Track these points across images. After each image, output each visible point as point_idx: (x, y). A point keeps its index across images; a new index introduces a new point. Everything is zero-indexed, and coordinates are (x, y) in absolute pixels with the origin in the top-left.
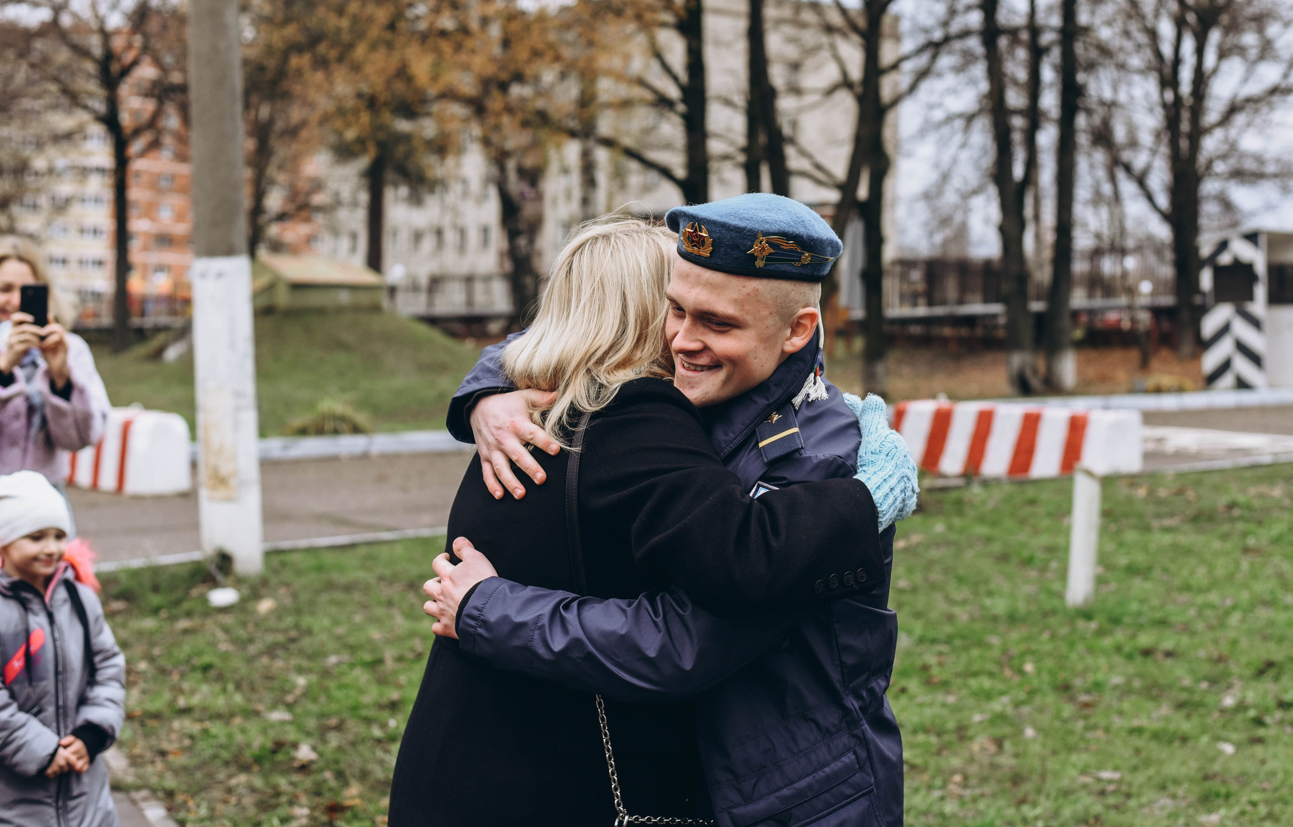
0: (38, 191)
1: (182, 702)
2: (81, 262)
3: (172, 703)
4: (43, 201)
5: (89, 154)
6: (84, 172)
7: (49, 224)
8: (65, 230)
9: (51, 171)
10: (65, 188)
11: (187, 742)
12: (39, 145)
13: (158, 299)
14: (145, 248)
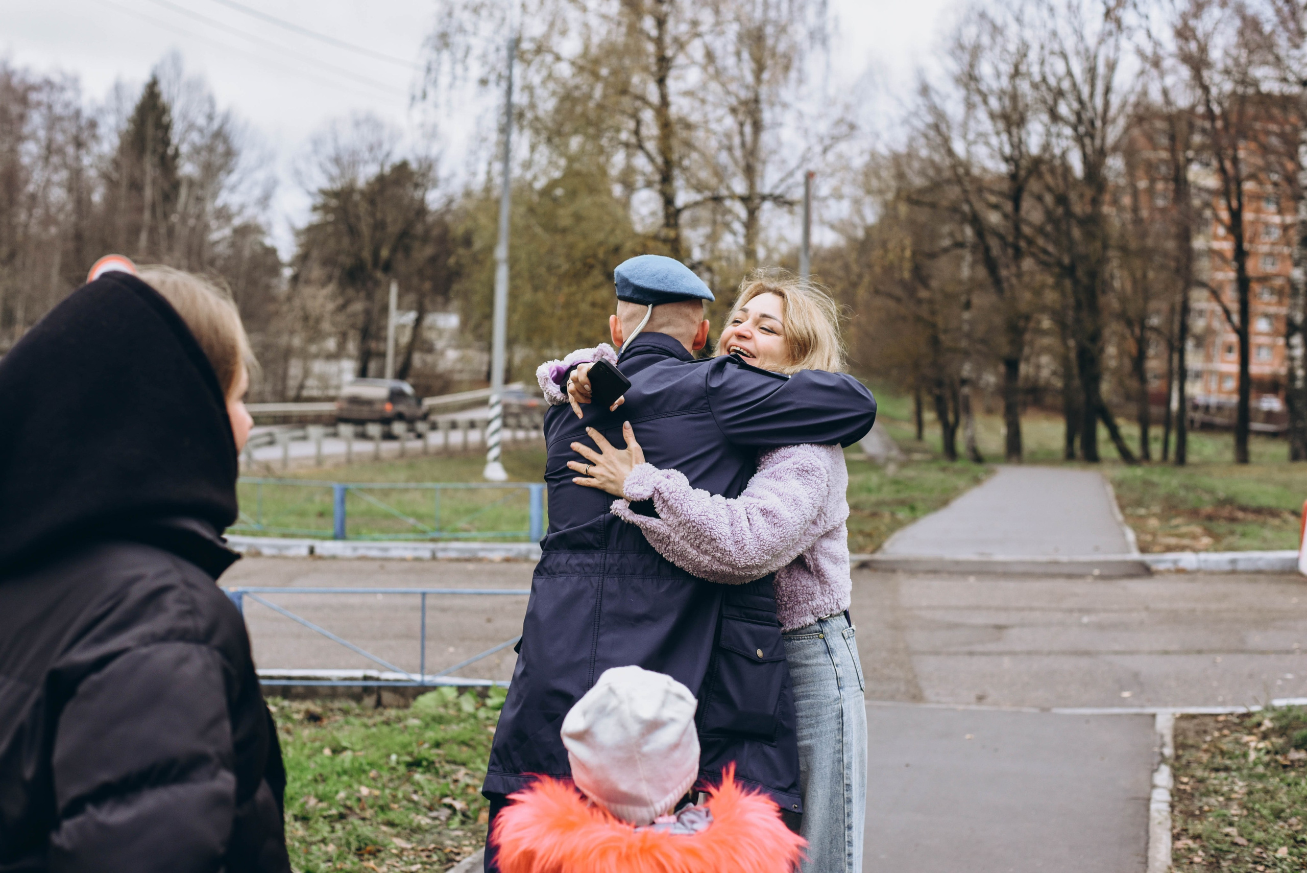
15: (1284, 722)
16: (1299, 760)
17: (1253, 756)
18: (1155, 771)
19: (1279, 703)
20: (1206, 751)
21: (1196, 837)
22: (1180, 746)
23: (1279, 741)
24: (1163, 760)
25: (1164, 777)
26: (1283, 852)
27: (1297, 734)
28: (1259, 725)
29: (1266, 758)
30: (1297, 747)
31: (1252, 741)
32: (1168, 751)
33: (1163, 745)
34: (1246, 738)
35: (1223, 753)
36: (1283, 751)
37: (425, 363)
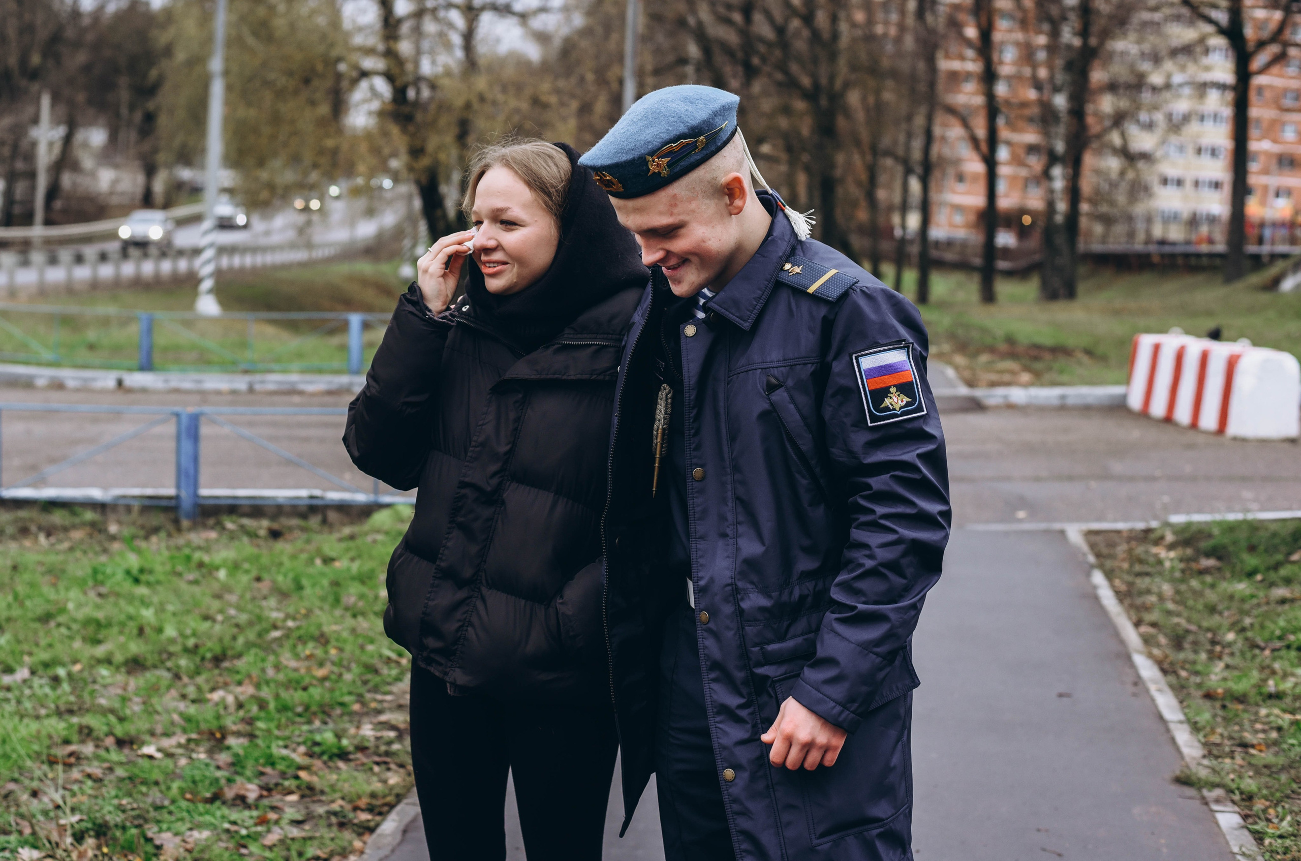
0: (1155, 108)
1: (1271, 686)
2: (1197, 184)
3: (1259, 686)
4: (1159, 117)
5: (1208, 69)
6: (1202, 88)
7: (1163, 142)
8: (1181, 149)
9: (1168, 86)
10: (1181, 106)
11: (1274, 735)
12: (1156, 59)
13: (1275, 225)
14: (1266, 172)
15: (1187, 535)
16: (1212, 567)
17: (1167, 564)
18: (1088, 575)
19: (1178, 519)
20: (1123, 560)
21: (1154, 625)
22: (1098, 555)
23: (1189, 551)
24: (1092, 567)
25: (1098, 578)
26: (1231, 636)
27: (1204, 545)
28: (1162, 538)
29: (1182, 566)
30: (1208, 555)
31: (1162, 553)
32: (1091, 559)
33: (1084, 555)
34: (1154, 550)
35: (1141, 561)
36: (1194, 559)
37: (74, 184)
